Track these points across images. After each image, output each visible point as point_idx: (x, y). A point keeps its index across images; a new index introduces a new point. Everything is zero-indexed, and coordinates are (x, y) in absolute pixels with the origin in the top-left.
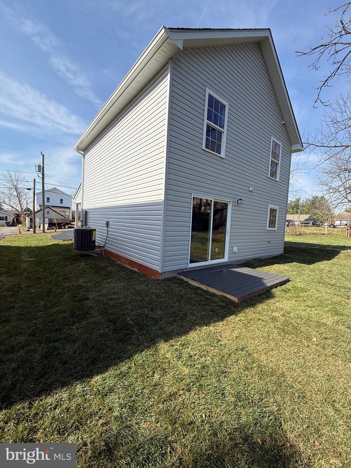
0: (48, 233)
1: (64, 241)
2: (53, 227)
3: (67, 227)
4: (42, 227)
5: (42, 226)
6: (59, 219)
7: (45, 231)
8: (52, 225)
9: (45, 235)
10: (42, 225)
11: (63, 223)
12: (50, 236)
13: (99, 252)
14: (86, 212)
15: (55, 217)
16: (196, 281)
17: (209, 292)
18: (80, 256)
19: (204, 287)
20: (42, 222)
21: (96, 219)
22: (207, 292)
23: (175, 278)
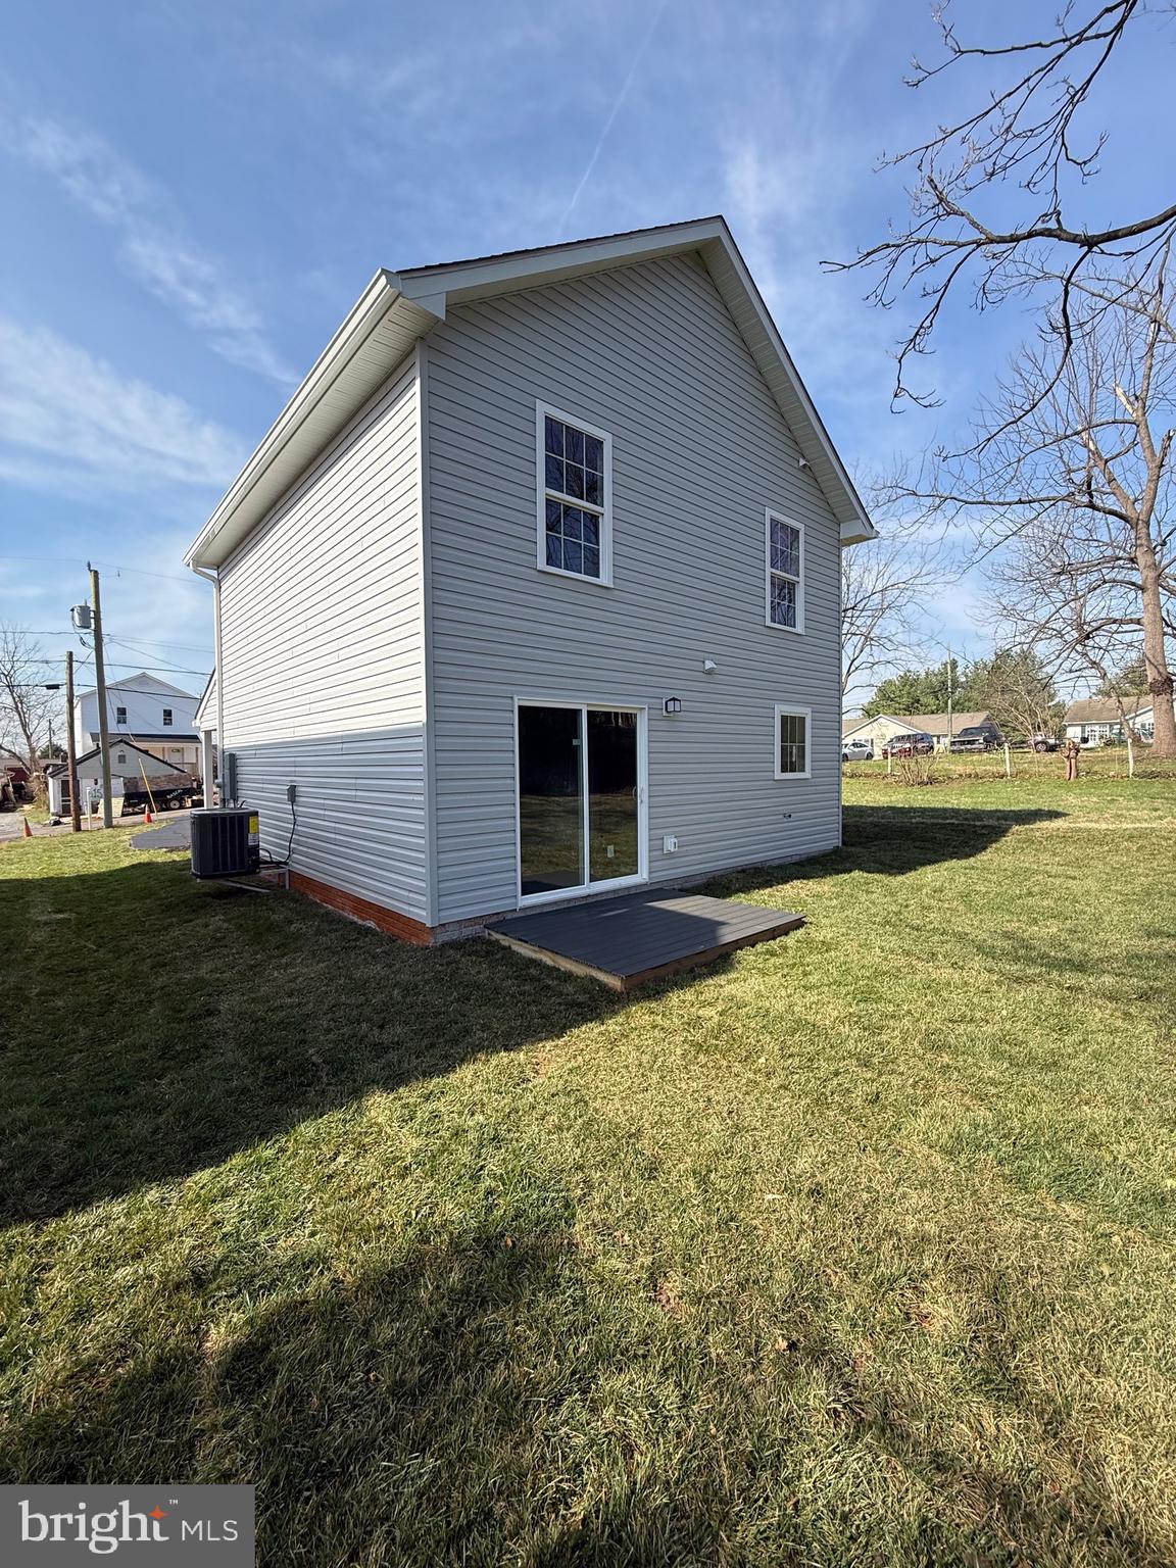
0: (124, 827)
1: (171, 851)
2: (143, 806)
3: (189, 804)
4: (101, 807)
5: (103, 807)
6: (159, 778)
7: (115, 822)
8: (135, 799)
9: (112, 836)
10: (102, 801)
11: (174, 791)
12: (129, 837)
13: (275, 880)
14: (233, 758)
15: (147, 773)
16: (527, 942)
17: (559, 969)
18: (213, 898)
19: (547, 959)
20: (102, 791)
21: (262, 779)
22: (552, 971)
23: (476, 940)
